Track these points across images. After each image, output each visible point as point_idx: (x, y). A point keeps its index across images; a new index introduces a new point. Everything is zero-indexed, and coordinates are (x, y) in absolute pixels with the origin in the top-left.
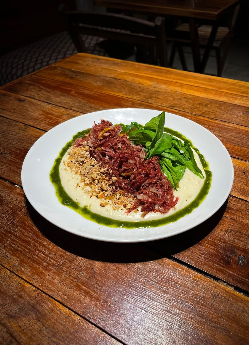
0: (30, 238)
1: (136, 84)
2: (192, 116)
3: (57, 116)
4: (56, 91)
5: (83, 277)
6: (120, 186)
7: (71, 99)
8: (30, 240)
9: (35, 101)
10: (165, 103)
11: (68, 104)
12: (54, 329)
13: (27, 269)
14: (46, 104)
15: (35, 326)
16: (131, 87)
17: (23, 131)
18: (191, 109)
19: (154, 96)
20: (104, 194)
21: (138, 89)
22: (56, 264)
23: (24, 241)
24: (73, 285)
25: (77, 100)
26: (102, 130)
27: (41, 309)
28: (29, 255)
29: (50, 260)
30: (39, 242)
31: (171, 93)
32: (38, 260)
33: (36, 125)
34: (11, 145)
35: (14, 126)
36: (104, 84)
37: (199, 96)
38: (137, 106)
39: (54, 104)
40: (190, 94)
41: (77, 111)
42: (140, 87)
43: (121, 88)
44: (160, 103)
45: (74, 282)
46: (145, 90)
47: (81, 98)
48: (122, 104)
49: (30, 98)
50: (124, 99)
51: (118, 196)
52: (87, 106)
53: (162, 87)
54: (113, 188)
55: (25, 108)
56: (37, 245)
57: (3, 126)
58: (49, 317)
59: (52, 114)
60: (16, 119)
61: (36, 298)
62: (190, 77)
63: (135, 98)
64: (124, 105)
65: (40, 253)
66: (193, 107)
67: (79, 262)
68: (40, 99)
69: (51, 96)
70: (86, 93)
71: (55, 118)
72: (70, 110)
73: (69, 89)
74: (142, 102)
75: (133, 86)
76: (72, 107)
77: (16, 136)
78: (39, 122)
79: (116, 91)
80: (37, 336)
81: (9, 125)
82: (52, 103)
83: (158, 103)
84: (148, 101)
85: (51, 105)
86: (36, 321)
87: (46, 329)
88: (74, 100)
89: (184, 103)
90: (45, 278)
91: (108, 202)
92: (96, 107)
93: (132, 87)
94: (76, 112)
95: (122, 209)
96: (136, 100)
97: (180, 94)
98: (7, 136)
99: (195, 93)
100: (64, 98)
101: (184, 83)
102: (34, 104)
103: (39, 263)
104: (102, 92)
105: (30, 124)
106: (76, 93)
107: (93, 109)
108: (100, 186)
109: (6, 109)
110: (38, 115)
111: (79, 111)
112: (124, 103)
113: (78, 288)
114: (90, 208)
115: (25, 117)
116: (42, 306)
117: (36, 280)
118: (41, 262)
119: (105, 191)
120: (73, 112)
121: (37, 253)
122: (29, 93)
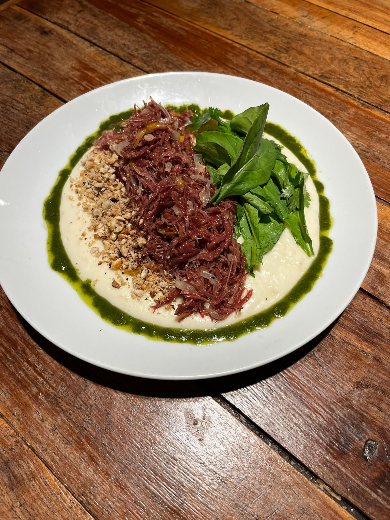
0: (19, 336)
1: (265, 13)
2: (360, 105)
3: (102, 75)
4: (110, 15)
5: (91, 428)
6: (152, 255)
7: (133, 38)
8: (17, 338)
9: (68, 36)
10: (311, 66)
11: (125, 49)
12: (32, 509)
13: (5, 394)
14: (87, 43)
15: (5, 497)
16: (253, 17)
17: (38, 103)
18: (360, 89)
19: (294, 45)
20: (122, 263)
21: (268, 25)
22: (52, 393)
23: (9, 339)
24: (73, 439)
25: (145, 39)
26: (143, 127)
27: (17, 471)
28: (12, 369)
29: (43, 384)
30: (31, 346)
31: (331, 42)
32: (25, 380)
33: (63, 93)
34: (13, 134)
35: (24, 90)
36: (202, 5)
37: (386, 57)
38: (256, 67)
39: (100, 45)
40: (368, 49)
41: (141, 67)
42: (272, 20)
43: (234, 19)
44: (302, 64)
45: (75, 433)
46: (280, 29)
47: (153, 37)
48: (227, 59)
49: (61, 26)
50: (233, 48)
51: (144, 274)
52: (161, 57)
53: (315, 26)
54: (138, 256)
55: (48, 51)
56: (27, 350)
57: (7, 88)
58: (28, 486)
59: (93, 70)
60: (29, 74)
61: (12, 449)
62: (378, 7)
63: (255, 47)
64: (231, 62)
65: (30, 368)
66: (367, 83)
67: (89, 397)
68: (77, 32)
69: (99, 27)
70: (163, 24)
71: (97, 79)
72: (129, 65)
73: (134, 11)
74: (268, 60)
75: (258, 17)
76: (134, 56)
77: (24, 114)
78: (67, 85)
79: (222, 26)
80: (6, 515)
81: (15, 87)
82: (97, 44)
83: (299, 65)
84: (280, 58)
85: (96, 47)
86: (8, 489)
87: (21, 505)
88: (140, 40)
89: (351, 71)
90: (32, 415)
91: (127, 279)
92: (176, 63)
93: (256, 19)
94: (138, 70)
95: (146, 299)
96: (257, 52)
97: (348, 47)
98: (8, 112)
99: (379, 49)
100: (120, 33)
101: (362, 20)
102: (65, 42)
103: (26, 387)
104: (196, 26)
105: (52, 89)
106: (145, 23)
107: (170, 66)
108: (119, 247)
109: (16, 51)
110: (68, 68)
111: (144, 69)
112: (231, 58)
113: (80, 446)
114: (95, 285)
115: (45, 72)
116: (19, 465)
117: (16, 417)
118: (29, 385)
119: (125, 258)
120: (132, 70)
121: (25, 366)
122: (62, 15)
